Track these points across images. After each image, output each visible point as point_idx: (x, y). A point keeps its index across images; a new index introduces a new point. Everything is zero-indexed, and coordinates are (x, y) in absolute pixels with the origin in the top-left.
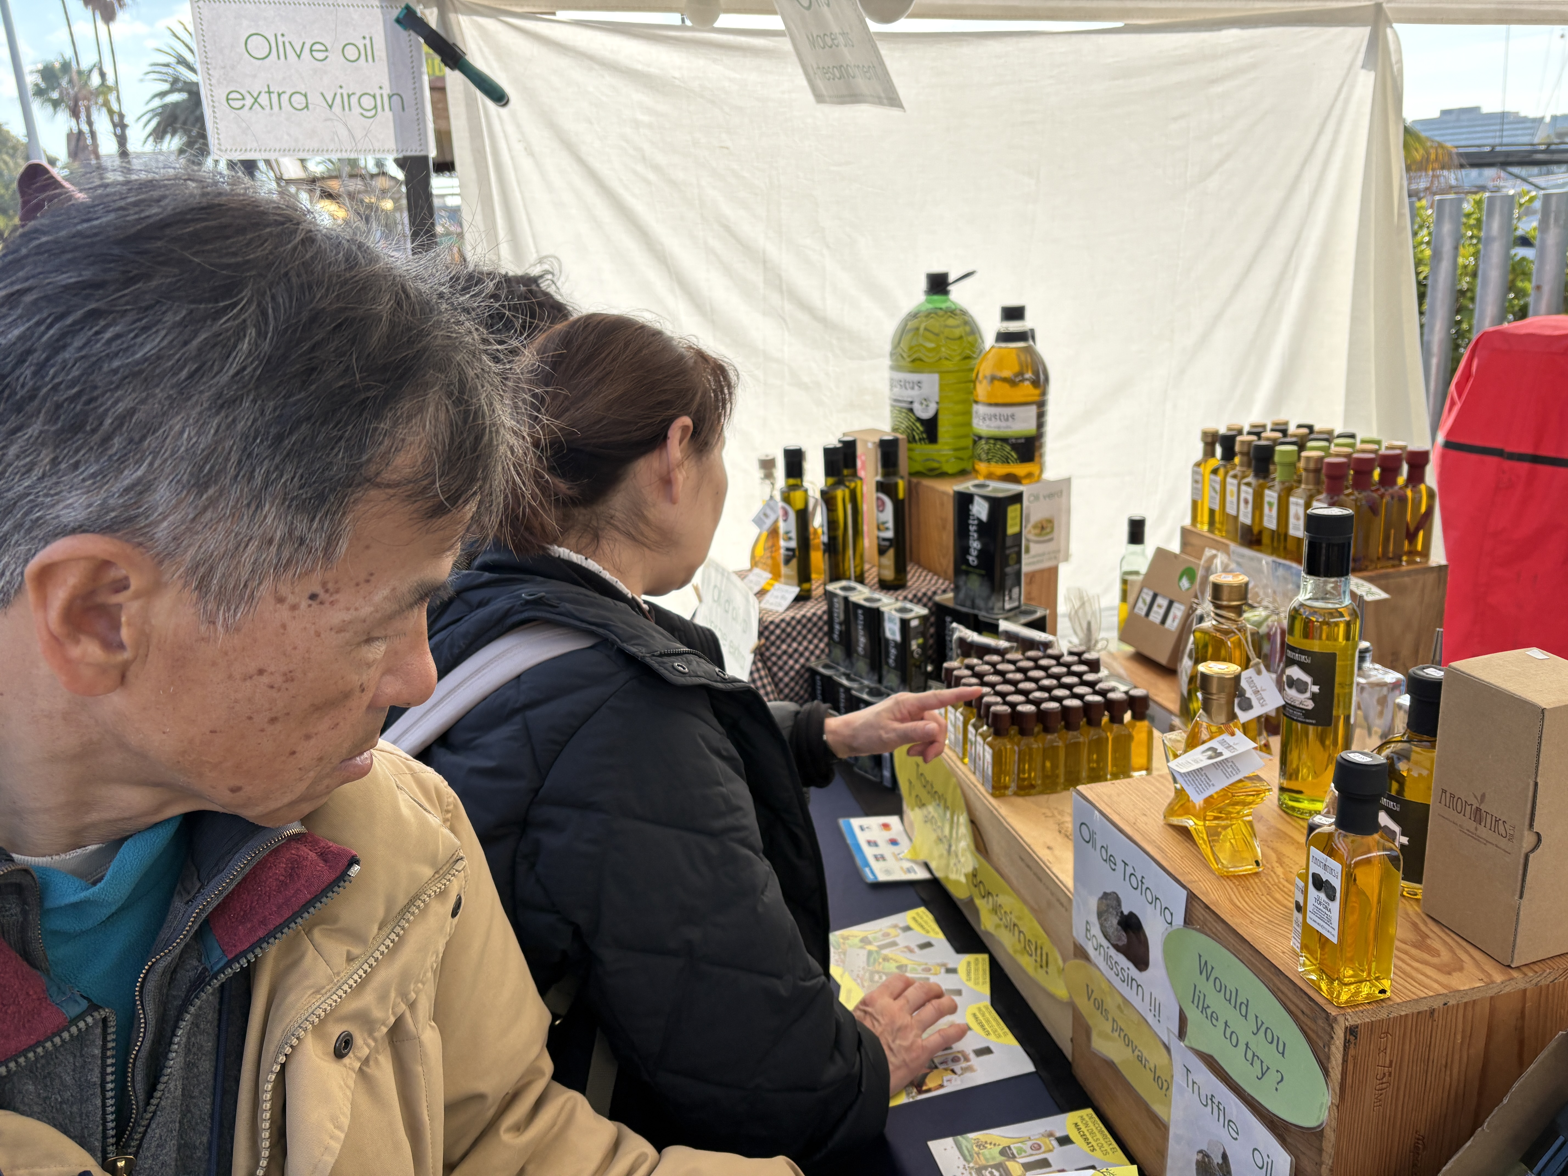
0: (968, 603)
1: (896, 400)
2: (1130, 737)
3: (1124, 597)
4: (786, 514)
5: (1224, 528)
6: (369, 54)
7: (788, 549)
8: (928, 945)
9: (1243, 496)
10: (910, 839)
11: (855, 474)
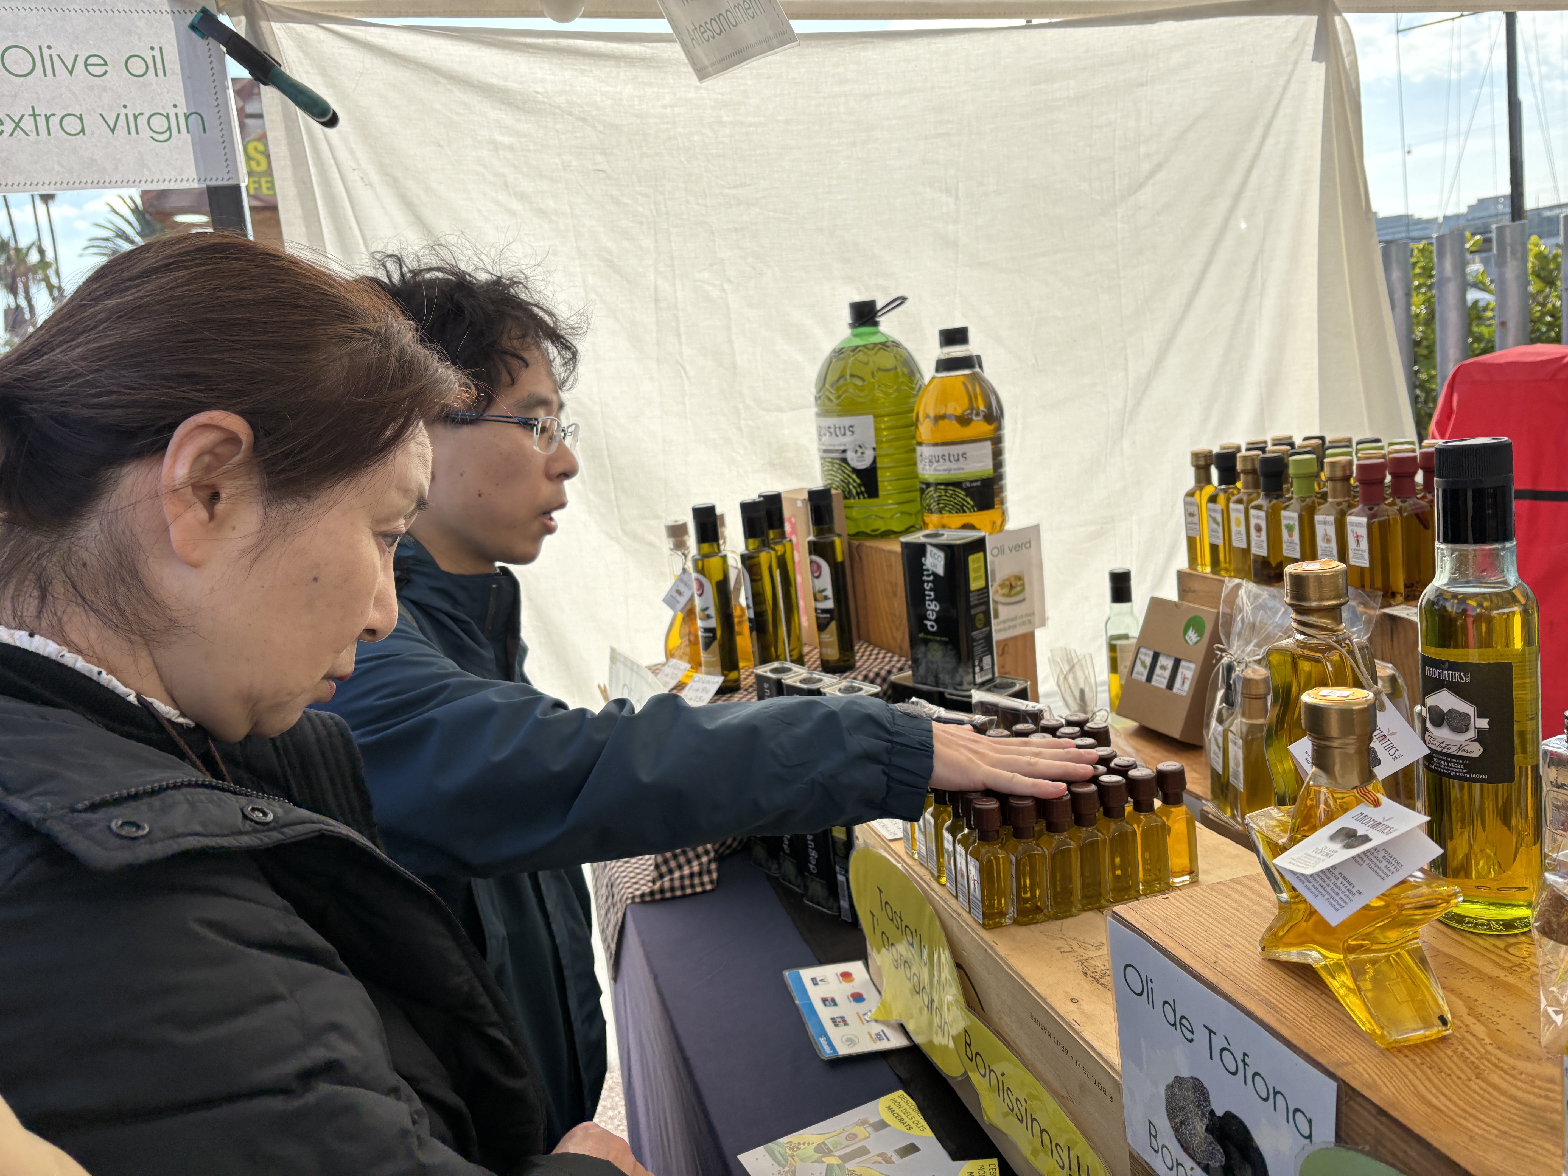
0: (931, 679)
1: (825, 451)
2: (1165, 829)
3: (1114, 667)
4: (701, 586)
5: (1232, 567)
6: (158, 66)
7: (706, 630)
8: (912, 1149)
9: (1253, 522)
10: (880, 992)
11: (783, 535)
